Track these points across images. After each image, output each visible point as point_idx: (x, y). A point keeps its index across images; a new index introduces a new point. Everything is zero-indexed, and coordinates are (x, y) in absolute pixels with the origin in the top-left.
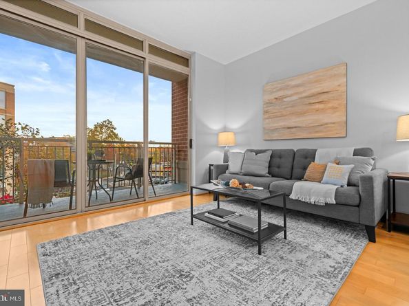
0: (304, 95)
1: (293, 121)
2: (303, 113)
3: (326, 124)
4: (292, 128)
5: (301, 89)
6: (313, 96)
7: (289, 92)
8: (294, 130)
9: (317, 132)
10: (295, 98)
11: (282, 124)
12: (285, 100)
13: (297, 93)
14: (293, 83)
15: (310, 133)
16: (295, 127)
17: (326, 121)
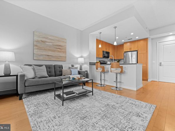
0: (54, 44)
1: (50, 53)
2: (54, 51)
3: (61, 56)
4: (50, 56)
5: (53, 42)
6: (57, 45)
7: (48, 41)
8: (50, 57)
9: (58, 59)
10: (51, 44)
11: (44, 53)
12: (46, 43)
13: (51, 42)
14: (50, 37)
15: (56, 59)
16: (51, 56)
17: (61, 55)
